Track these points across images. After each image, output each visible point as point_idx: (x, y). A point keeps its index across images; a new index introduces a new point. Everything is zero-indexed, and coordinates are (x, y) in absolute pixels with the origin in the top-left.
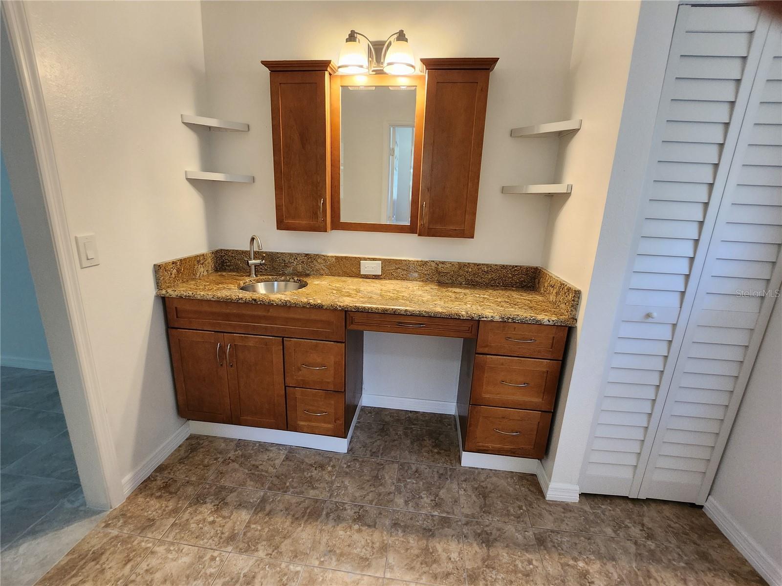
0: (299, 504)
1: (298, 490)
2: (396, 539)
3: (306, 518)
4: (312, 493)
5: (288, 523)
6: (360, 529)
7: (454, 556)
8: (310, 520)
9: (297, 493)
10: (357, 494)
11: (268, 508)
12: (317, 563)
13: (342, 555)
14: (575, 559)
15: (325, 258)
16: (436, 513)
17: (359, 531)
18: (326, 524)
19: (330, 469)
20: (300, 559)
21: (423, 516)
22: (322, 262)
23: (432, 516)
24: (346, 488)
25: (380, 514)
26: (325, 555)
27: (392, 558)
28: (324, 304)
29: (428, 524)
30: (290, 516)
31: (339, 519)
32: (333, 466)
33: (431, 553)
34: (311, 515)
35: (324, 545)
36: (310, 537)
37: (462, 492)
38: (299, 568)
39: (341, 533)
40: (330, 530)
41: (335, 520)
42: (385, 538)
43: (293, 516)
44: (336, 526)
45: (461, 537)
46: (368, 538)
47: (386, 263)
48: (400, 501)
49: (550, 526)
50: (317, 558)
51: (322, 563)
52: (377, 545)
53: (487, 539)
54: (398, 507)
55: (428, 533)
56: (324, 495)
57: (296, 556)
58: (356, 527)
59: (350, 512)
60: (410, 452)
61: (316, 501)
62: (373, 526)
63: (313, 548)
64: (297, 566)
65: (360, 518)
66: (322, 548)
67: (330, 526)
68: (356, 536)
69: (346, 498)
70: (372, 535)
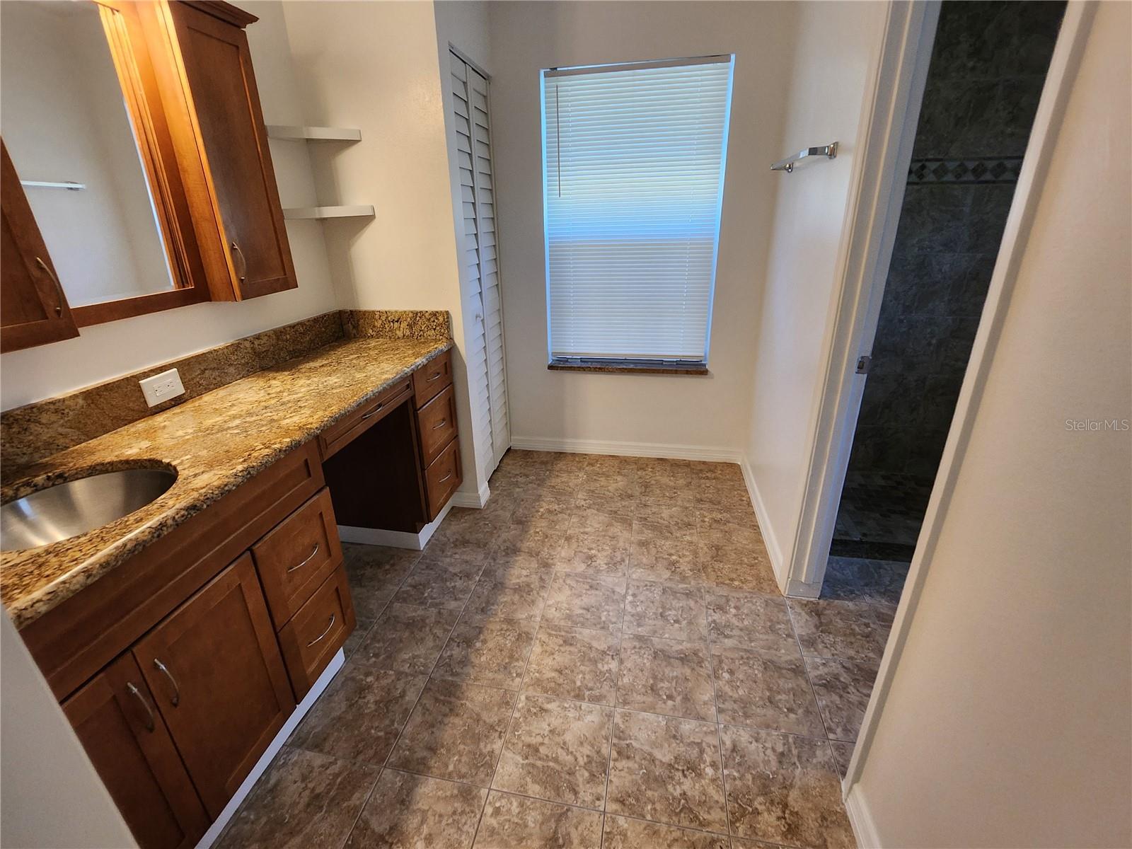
0: (426, 710)
1: (398, 717)
2: (500, 612)
3: (453, 699)
4: (411, 696)
5: (457, 721)
6: (482, 641)
7: (525, 573)
8: (458, 693)
9: (404, 717)
10: (431, 644)
11: (421, 753)
12: (518, 680)
13: (511, 657)
14: (538, 511)
15: (56, 407)
16: (477, 578)
17: (484, 642)
18: (468, 675)
19: (370, 679)
20: (511, 698)
21: (477, 588)
22: (54, 418)
23: (480, 581)
24: (414, 657)
25: (466, 622)
26: (510, 673)
27: (521, 615)
28: (297, 438)
29: (488, 586)
30: (446, 720)
31: (464, 662)
32: (367, 674)
33: (520, 586)
34: (450, 694)
35: (496, 675)
36: (483, 691)
37: (457, 556)
38: (523, 698)
39: (483, 659)
40: (478, 670)
41: (466, 666)
42: (498, 620)
43: (445, 715)
44: (473, 664)
45: (507, 565)
46: (495, 634)
47: (184, 367)
48: (453, 605)
49: (508, 515)
50: (513, 680)
51: (518, 675)
52: (505, 627)
53: (512, 550)
54: (460, 607)
55: (499, 586)
56: (421, 682)
57: (507, 703)
58: (478, 645)
59: (456, 652)
60: (378, 589)
61: (427, 689)
62: (480, 630)
63: (498, 685)
64: (520, 699)
65: (468, 642)
66: (499, 676)
67: (471, 671)
68: (491, 644)
69: (432, 657)
70: (492, 630)
